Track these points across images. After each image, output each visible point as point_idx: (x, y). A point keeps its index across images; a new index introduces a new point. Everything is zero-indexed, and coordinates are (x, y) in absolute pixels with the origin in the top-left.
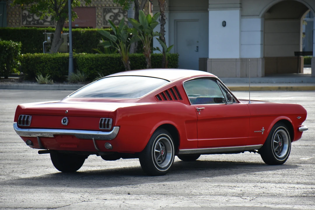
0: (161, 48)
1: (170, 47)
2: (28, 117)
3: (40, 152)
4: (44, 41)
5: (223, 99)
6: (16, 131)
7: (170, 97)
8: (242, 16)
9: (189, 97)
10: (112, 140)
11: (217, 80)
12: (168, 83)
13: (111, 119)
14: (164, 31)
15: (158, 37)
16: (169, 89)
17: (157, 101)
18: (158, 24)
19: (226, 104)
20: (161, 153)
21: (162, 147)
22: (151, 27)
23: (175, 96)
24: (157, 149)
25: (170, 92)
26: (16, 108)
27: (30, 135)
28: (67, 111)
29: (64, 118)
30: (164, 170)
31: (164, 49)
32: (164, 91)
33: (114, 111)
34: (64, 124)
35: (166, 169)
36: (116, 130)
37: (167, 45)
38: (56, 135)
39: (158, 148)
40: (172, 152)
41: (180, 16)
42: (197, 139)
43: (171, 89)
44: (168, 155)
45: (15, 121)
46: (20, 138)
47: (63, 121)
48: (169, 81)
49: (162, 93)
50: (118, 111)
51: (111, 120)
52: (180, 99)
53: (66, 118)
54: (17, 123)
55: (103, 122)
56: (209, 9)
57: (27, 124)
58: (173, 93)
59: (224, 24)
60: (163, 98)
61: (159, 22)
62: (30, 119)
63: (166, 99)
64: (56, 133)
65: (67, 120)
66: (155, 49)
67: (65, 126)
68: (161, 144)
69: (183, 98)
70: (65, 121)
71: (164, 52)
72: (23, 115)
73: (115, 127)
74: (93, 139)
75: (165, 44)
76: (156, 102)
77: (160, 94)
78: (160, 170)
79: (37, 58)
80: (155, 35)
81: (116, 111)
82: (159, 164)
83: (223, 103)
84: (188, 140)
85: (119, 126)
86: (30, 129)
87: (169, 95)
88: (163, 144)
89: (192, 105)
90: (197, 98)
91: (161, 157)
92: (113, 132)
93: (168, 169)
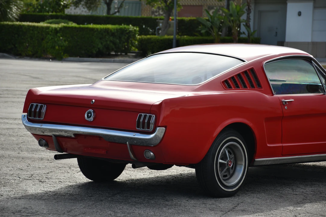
0: (246, 33)
1: (254, 31)
2: (41, 107)
3: (57, 157)
4: (157, 26)
5: (320, 87)
6: (25, 126)
7: (244, 83)
8: (315, 7)
9: (271, 83)
10: (155, 146)
11: (312, 61)
12: (242, 64)
13: (154, 115)
14: (250, 19)
15: (245, 23)
16: (242, 73)
17: (225, 89)
18: (245, 13)
19: (324, 94)
20: (227, 164)
21: (230, 156)
22: (239, 14)
23: (251, 82)
24: (222, 159)
25: (244, 77)
26: (27, 93)
27: (44, 133)
28: (94, 100)
29: (88, 111)
30: (232, 189)
31: (249, 34)
32: (236, 75)
33: (158, 103)
34: (88, 119)
35: (234, 188)
36: (160, 132)
37: (252, 30)
38: (78, 135)
39: (224, 157)
40: (244, 164)
41: (263, 7)
42: (282, 143)
43: (245, 72)
44: (238, 168)
45: (24, 112)
46: (32, 135)
47: (88, 116)
48: (244, 61)
49: (233, 78)
50: (163, 105)
51: (154, 117)
52: (259, 86)
53: (91, 110)
54: (27, 115)
55: (141, 120)
56: (287, 2)
57: (40, 117)
58: (249, 79)
59: (300, 14)
60: (234, 86)
61: (246, 11)
62: (44, 110)
63: (237, 87)
64: (78, 131)
65: (92, 114)
66: (241, 34)
67: (90, 122)
68: (229, 152)
69: (262, 86)
70: (89, 115)
71: (249, 36)
72: (35, 104)
73: (158, 128)
74: (127, 143)
75: (250, 29)
76: (224, 91)
77: (230, 79)
78: (226, 190)
79: (149, 39)
80: (242, 22)
81: (161, 104)
82: (224, 180)
83: (320, 92)
84: (268, 145)
85: (165, 127)
86: (43, 124)
87: (242, 80)
88: (231, 152)
89: (275, 96)
90: (283, 85)
91: (228, 170)
92: (156, 136)
93: (237, 187)
